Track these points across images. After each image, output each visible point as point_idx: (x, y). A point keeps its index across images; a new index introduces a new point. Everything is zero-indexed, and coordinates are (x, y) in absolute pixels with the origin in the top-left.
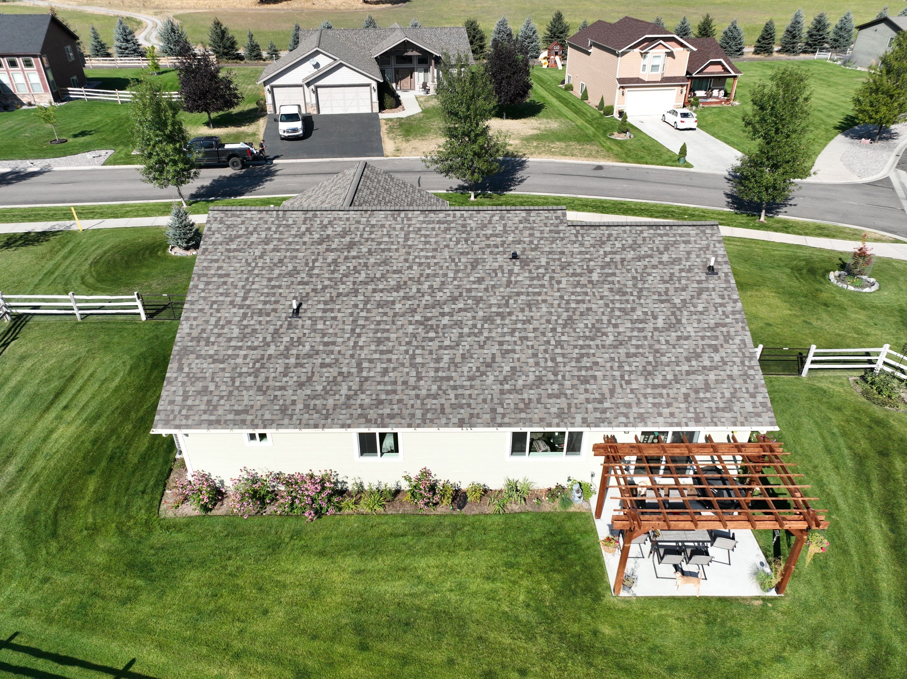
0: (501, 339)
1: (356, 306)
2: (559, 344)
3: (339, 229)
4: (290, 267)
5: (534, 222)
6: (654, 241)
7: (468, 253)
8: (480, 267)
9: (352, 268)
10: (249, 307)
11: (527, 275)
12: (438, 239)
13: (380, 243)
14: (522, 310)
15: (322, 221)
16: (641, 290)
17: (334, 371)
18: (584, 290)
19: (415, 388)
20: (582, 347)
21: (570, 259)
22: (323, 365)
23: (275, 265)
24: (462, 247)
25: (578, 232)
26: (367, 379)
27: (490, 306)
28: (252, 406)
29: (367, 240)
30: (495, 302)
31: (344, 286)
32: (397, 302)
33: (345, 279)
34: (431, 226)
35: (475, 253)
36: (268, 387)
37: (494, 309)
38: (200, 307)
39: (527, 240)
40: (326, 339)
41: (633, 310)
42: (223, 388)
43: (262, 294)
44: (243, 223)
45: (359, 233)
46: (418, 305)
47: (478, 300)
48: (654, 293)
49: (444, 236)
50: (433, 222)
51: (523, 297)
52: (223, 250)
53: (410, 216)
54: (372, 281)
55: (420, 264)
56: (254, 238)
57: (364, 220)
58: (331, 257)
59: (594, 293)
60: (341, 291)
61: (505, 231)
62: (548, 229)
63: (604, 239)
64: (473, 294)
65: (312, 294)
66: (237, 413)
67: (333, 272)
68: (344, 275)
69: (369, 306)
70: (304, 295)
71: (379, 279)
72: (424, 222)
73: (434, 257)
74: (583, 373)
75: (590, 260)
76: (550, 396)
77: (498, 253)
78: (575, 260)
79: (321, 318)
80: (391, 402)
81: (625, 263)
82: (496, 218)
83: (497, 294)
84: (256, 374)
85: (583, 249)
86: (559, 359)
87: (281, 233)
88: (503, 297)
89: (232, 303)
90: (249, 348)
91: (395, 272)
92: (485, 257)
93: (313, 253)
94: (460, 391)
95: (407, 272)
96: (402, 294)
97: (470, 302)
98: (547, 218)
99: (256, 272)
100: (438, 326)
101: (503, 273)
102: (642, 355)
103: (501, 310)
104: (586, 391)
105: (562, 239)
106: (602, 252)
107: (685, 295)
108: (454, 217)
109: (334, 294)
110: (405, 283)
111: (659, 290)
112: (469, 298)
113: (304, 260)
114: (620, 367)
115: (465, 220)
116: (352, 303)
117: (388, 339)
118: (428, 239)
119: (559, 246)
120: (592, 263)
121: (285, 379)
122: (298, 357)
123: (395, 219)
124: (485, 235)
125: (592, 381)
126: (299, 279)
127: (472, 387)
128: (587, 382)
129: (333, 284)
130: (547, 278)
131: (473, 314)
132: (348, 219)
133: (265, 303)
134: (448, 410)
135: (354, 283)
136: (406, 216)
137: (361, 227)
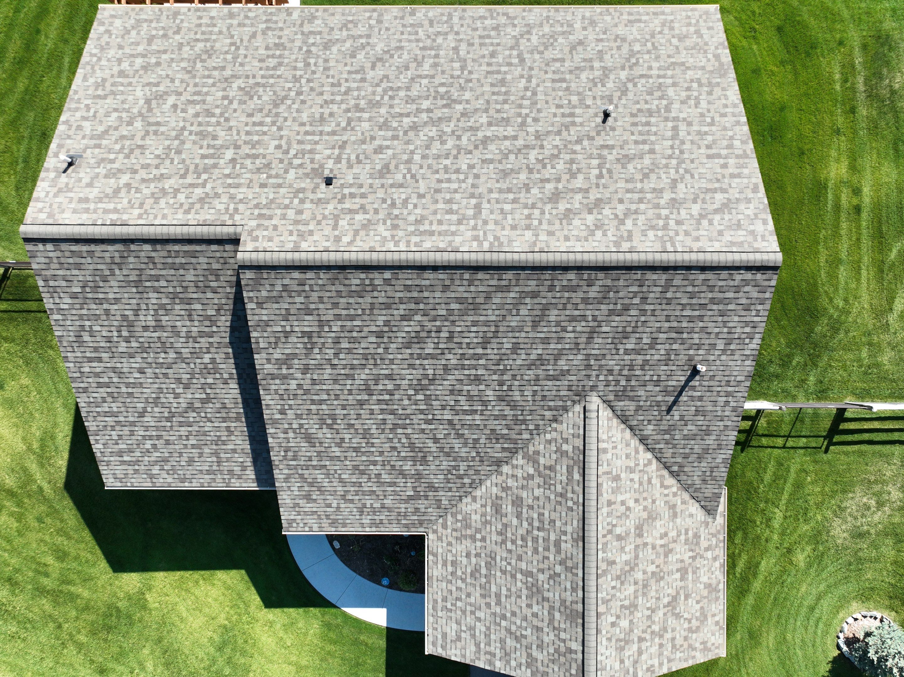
0: (361, 84)
1: (535, 120)
2: (296, 79)
3: (576, 222)
4: (630, 166)
5: (291, 233)
6: (129, 202)
7: (392, 186)
8: (378, 167)
9: (549, 166)
10: (667, 119)
11: (317, 157)
12: (433, 207)
13: (515, 201)
14: (331, 114)
15: (605, 235)
16: (177, 138)
17: (549, 54)
18: (249, 138)
19: (461, 40)
20: (272, 76)
21: (255, 177)
22: (563, 60)
23: (652, 171)
24: (399, 195)
25: (232, 216)
26: (512, 48)
27: (370, 119)
28: (626, 25)
29: (533, 206)
30: (363, 124)
31: (555, 143)
32: (485, 125)
33: (556, 152)
34: (444, 227)
35: (383, 186)
36: (615, 41)
37: (366, 115)
38: (726, 119)
39: (308, 205)
40: (564, 85)
41: (197, 115)
42: (663, 41)
43: (655, 134)
44: (720, 233)
45: (547, 216)
46: (458, 120)
47: (385, 126)
48: (163, 133)
49: (425, 212)
50: (440, 234)
51: (327, 129)
52: (731, 191)
53: (475, 244)
54: (519, 150)
55: (457, 171)
56: (696, 209)
57: (543, 237)
58: (579, 182)
59: (238, 134)
60: (558, 138)
61: (336, 218)
62: (274, 222)
63: (198, 206)
64: (390, 133)
65: (593, 134)
66: (640, 21)
67: (572, 161)
68: (557, 156)
69: (519, 120)
70: (603, 133)
71: (510, 152)
72: (453, 234)
73: (439, 181)
74: (278, 53)
75: (228, 176)
76: (320, 33)
77: (351, 185)
78: (248, 176)
79: (574, 107)
80: (485, 29)
81: (182, 172)
82: (346, 239)
83: (359, 134)
84: (632, 53)
85: (232, 191)
86: (300, 65)
87: (659, 217)
88: (353, 129)
89: (690, 124)
90: (651, 77)
91: (491, 161)
92: (370, 181)
93: (605, 187)
94: (413, 37)
95: (475, 161)
96: (480, 134)
97: (395, 124)
98: (270, 239)
99: (674, 162)
100: (435, 98)
101: (349, 160)
102: (207, 69)
103: (358, 114)
104: (280, 37)
105: (257, 206)
106: (209, 186)
107: (124, 131)
108: (408, 242)
109: (565, 133)
110: (476, 147)
111: (154, 137)
112: (395, 129)
113: (615, 177)
114: (235, 58)
115: (393, 236)
116: (540, 124)
117: (492, 85)
118: (447, 207)
119: (264, 195)
120: (227, 171)
121: (600, 48)
122: (592, 68)
123: (496, 238)
124: (366, 213)
125: (271, 45)
126: (614, 152)
127: (400, 41)
128: (275, 44)
129: (569, 146)
130: (293, 152)
131: (392, 111)
132: (567, 239)
133: (648, 124)
134: (426, 23)
135: (542, 147)
136: (481, 244)
137: (545, 226)
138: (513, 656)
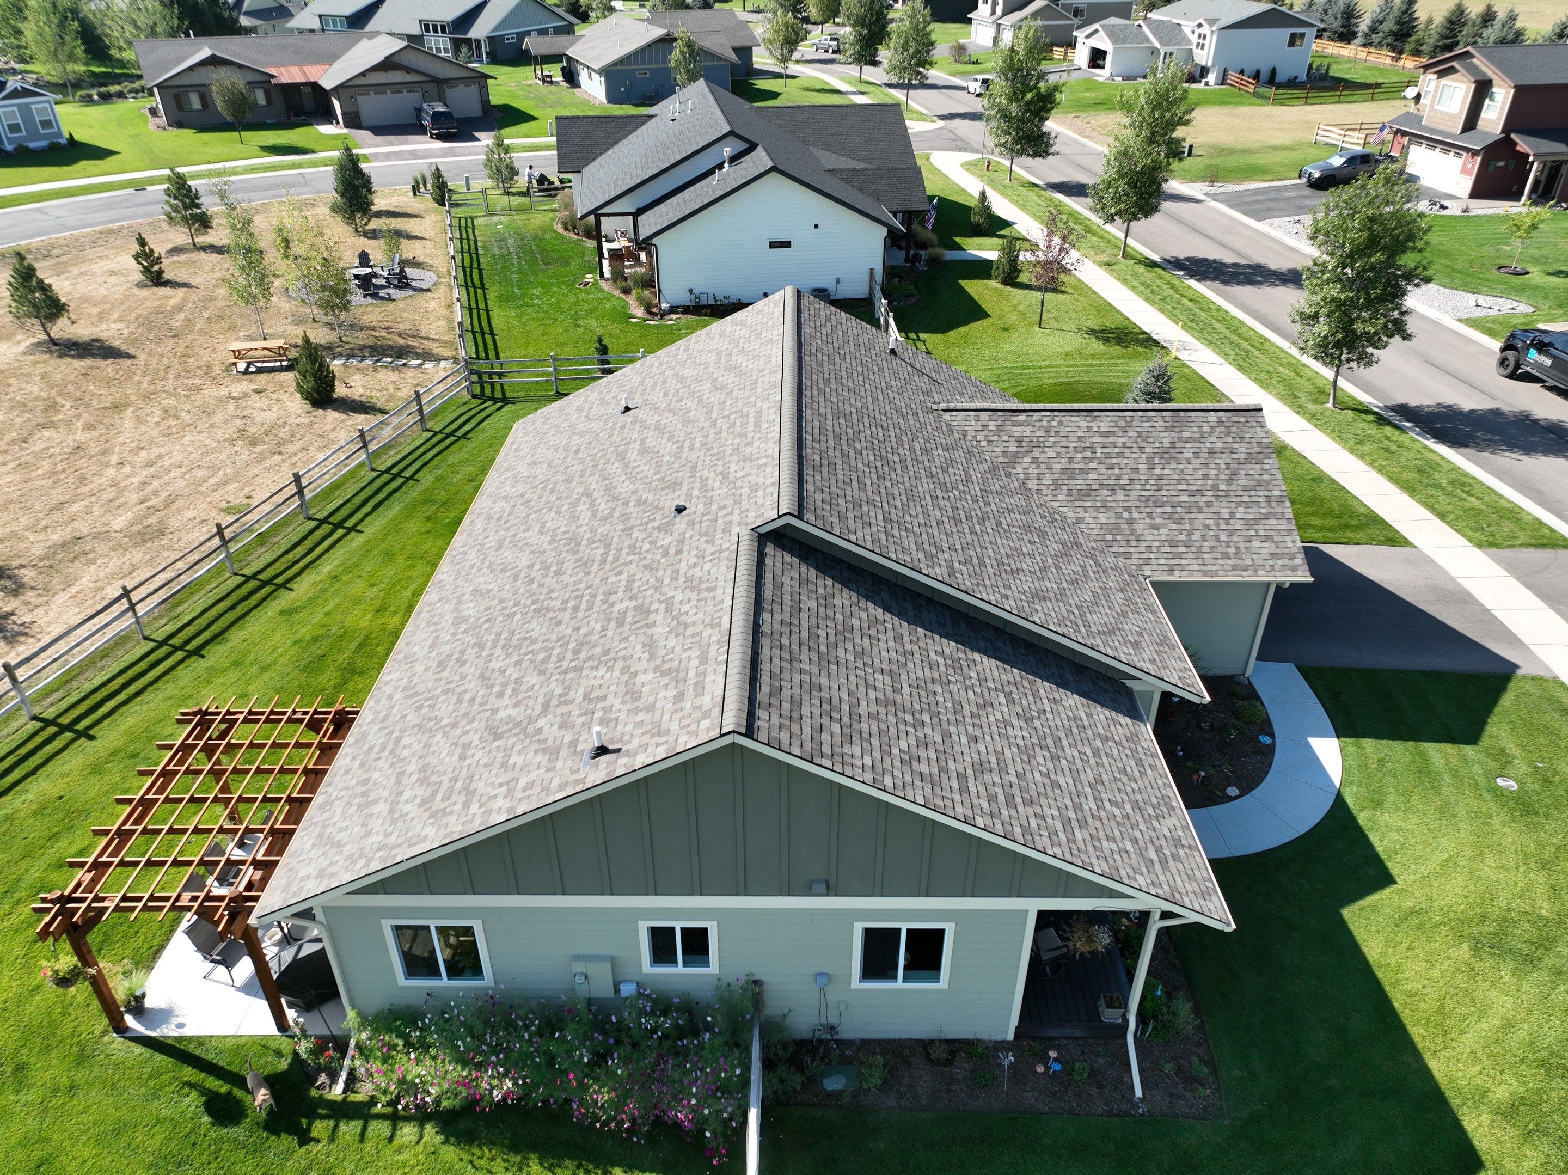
138: (1257, 477)
